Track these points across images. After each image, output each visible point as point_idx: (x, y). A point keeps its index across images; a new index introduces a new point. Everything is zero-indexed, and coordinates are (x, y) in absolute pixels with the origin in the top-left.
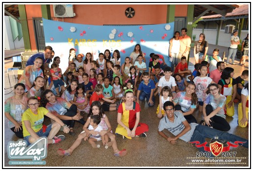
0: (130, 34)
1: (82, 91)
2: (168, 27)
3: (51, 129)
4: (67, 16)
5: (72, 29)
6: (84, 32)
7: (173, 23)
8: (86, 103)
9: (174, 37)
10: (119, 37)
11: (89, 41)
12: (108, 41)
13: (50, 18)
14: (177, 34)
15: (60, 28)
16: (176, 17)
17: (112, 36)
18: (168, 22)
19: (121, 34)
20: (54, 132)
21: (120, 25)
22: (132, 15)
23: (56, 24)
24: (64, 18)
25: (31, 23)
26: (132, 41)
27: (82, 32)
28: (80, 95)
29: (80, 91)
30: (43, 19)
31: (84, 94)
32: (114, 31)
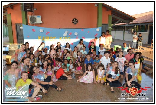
0: (76, 34)
1: (51, 67)
2: (98, 30)
3: (33, 92)
4: (37, 23)
5: (41, 31)
6: (48, 33)
7: (101, 28)
8: (53, 75)
9: (102, 36)
10: (70, 36)
11: (51, 38)
12: (63, 38)
13: (27, 24)
14: (104, 34)
15: (33, 30)
16: (102, 24)
17: (65, 35)
18: (97, 27)
19: (71, 34)
21: (69, 28)
22: (76, 23)
23: (30, 27)
24: (35, 24)
25: (14, 27)
26: (77, 38)
28: (50, 70)
29: (50, 67)
30: (23, 25)
31: (52, 69)
32: (66, 32)
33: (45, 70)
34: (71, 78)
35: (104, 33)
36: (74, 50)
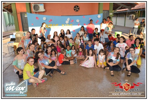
0: (78, 21)
1: (54, 53)
2: (99, 16)
3: (39, 75)
4: (40, 11)
5: (44, 19)
6: (51, 20)
7: (102, 14)
8: (56, 60)
9: (103, 22)
10: (72, 23)
11: (54, 25)
12: (65, 25)
13: (31, 12)
15: (37, 18)
16: (103, 11)
17: (67, 22)
18: (99, 13)
19: (73, 21)
20: (41, 76)
21: (71, 16)
22: (78, 10)
23: (34, 15)
24: (39, 12)
25: (19, 15)
26: (79, 25)
27: (50, 20)
28: (53, 55)
29: (53, 53)
30: (27, 13)
31: (55, 55)
32: (68, 19)
33: (50, 55)
34: (73, 63)
35: (105, 19)
36: (76, 37)
